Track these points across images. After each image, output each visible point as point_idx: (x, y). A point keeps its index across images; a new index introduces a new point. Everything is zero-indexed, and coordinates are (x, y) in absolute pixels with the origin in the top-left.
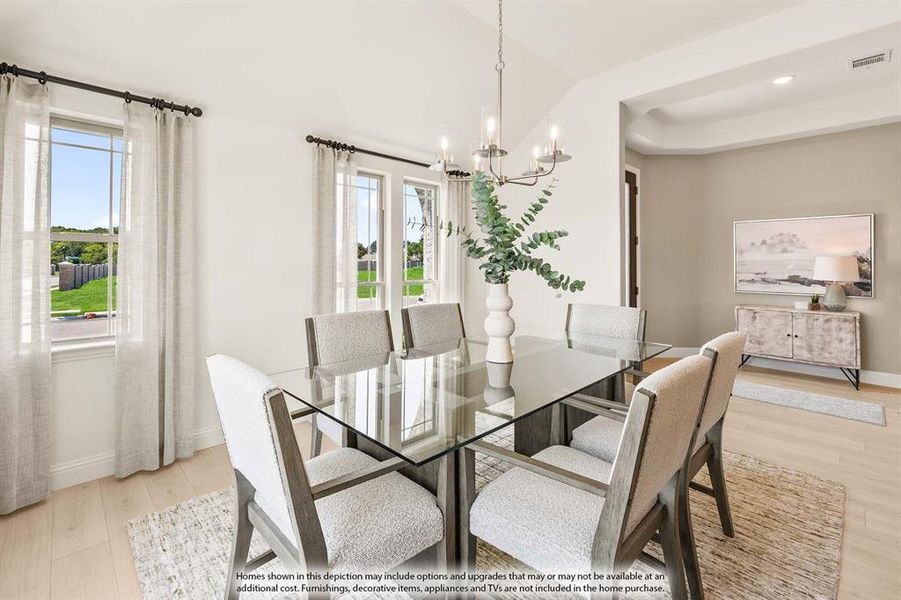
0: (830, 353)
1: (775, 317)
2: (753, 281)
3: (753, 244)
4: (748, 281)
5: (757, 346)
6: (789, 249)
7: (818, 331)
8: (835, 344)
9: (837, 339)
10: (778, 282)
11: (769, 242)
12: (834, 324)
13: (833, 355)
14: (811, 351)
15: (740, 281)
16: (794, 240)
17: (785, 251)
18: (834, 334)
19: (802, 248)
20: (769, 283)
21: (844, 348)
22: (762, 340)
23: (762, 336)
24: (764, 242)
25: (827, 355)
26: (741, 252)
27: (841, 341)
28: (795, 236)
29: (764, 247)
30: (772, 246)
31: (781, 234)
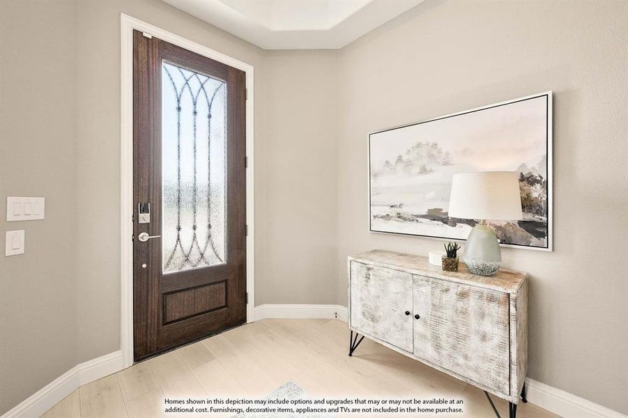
0: (466, 357)
1: (391, 279)
2: (387, 217)
3: (387, 162)
4: (382, 217)
5: (371, 323)
6: (428, 168)
7: (448, 313)
8: (474, 341)
9: (477, 332)
10: (415, 218)
11: (405, 158)
12: (472, 303)
13: (470, 364)
14: (438, 347)
15: (375, 217)
16: (435, 152)
17: (424, 170)
18: (473, 321)
19: (446, 164)
20: (405, 219)
21: (490, 352)
22: (377, 315)
23: (376, 308)
24: (400, 159)
25: (461, 360)
26: (376, 175)
27: (484, 338)
28: (435, 146)
29: (400, 167)
30: (409, 164)
31: (419, 145)
